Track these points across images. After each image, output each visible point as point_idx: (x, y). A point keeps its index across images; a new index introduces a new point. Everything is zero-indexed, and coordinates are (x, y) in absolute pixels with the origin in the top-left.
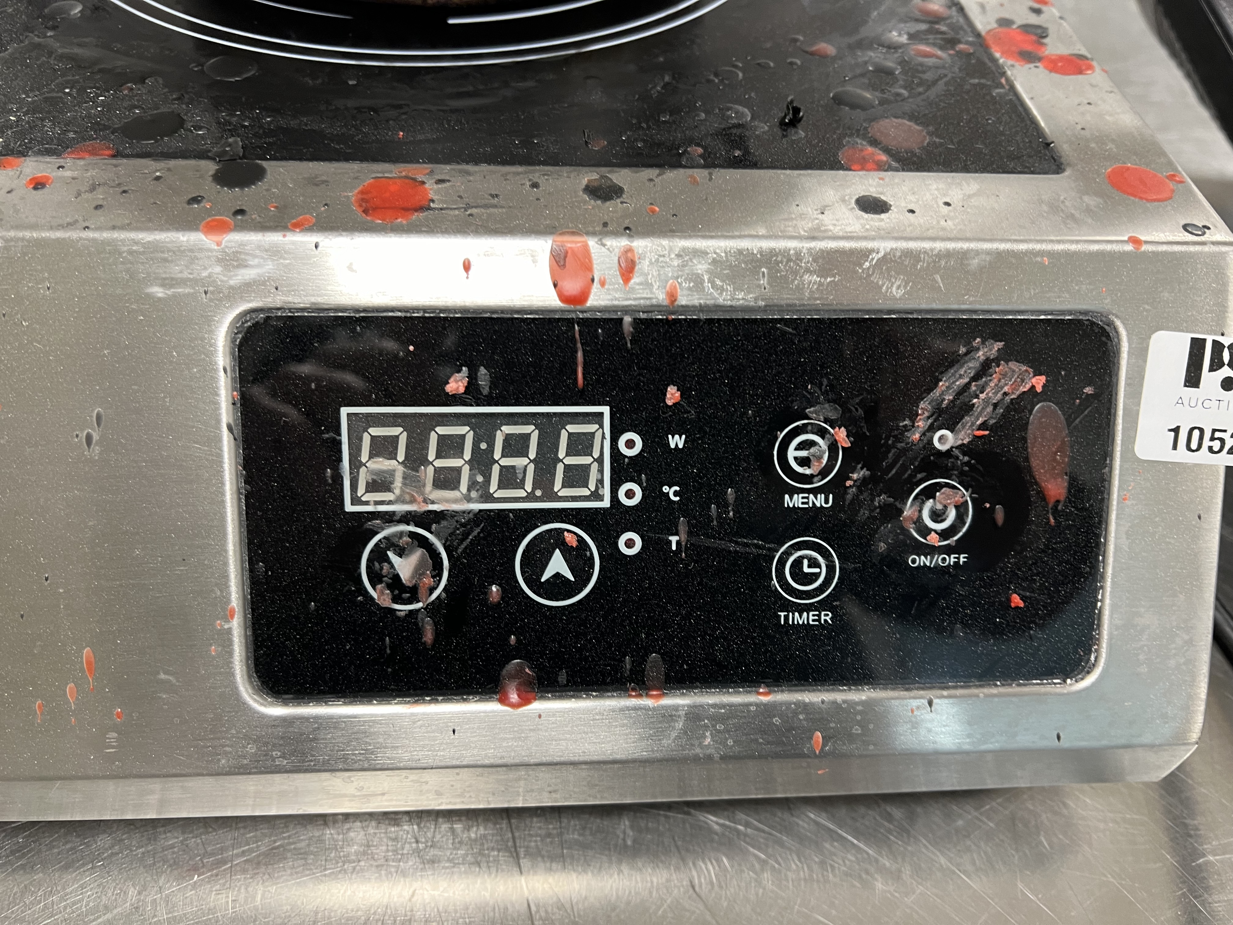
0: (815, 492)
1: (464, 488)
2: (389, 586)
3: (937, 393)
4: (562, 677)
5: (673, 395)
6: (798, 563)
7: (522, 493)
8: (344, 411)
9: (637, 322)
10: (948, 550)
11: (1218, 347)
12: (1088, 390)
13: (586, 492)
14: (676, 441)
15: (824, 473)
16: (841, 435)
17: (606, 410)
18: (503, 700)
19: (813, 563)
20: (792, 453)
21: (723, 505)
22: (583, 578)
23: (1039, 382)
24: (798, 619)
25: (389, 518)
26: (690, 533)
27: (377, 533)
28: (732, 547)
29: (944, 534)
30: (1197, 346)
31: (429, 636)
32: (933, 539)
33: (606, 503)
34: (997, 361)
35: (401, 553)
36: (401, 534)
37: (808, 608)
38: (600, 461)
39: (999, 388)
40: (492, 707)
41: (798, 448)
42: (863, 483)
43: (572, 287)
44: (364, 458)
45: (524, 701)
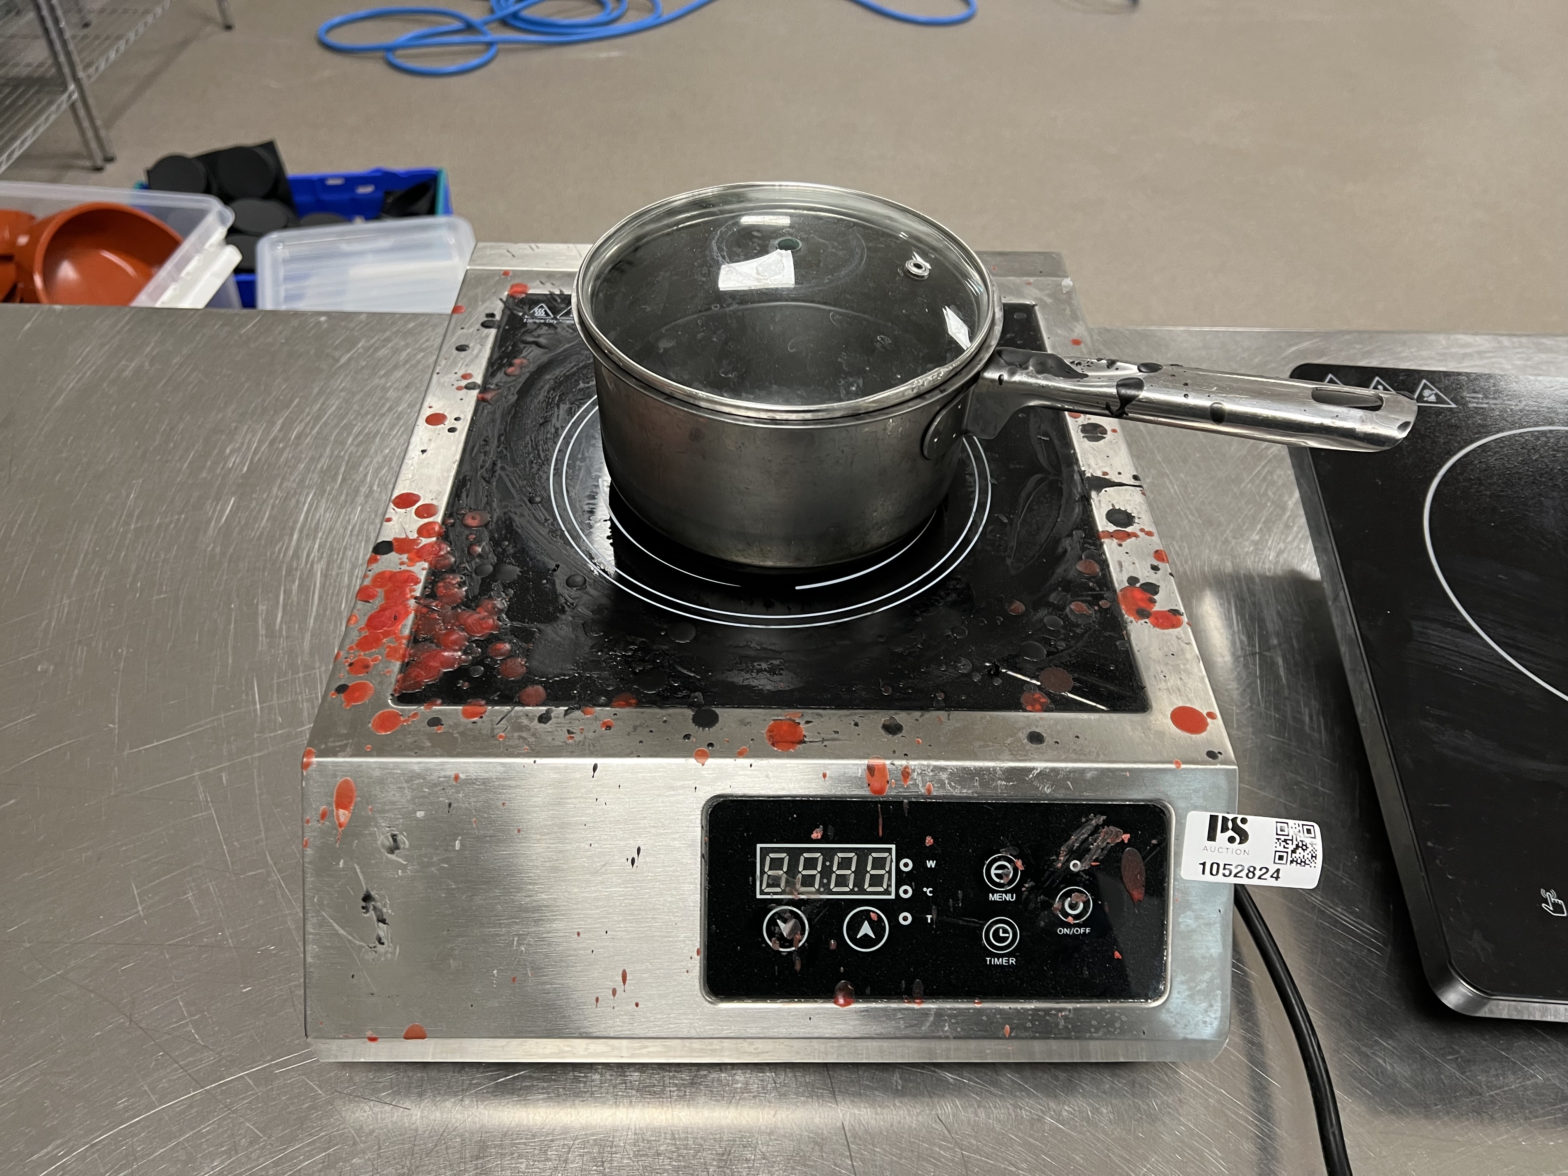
0: (1006, 892)
1: (817, 886)
2: (778, 939)
3: (1070, 842)
4: (868, 991)
5: (929, 841)
6: (997, 930)
7: (847, 889)
8: (759, 846)
9: (910, 803)
10: (1079, 926)
11: (1225, 820)
12: (1154, 842)
13: (881, 889)
14: (931, 864)
15: (1011, 882)
16: (1019, 863)
17: (893, 847)
18: (836, 1002)
19: (1005, 931)
20: (993, 871)
21: (956, 900)
22: (879, 937)
23: (1126, 837)
24: (996, 961)
25: (779, 902)
26: (938, 915)
27: (772, 910)
28: (961, 922)
29: (1076, 917)
30: (1213, 819)
31: (798, 967)
32: (1070, 920)
33: (893, 896)
34: (1103, 826)
35: (785, 921)
36: (785, 911)
37: (1003, 956)
38: (889, 872)
39: (1104, 840)
40: (830, 1005)
41: (997, 869)
42: (1030, 890)
43: (877, 785)
44: (766, 870)
45: (847, 1003)
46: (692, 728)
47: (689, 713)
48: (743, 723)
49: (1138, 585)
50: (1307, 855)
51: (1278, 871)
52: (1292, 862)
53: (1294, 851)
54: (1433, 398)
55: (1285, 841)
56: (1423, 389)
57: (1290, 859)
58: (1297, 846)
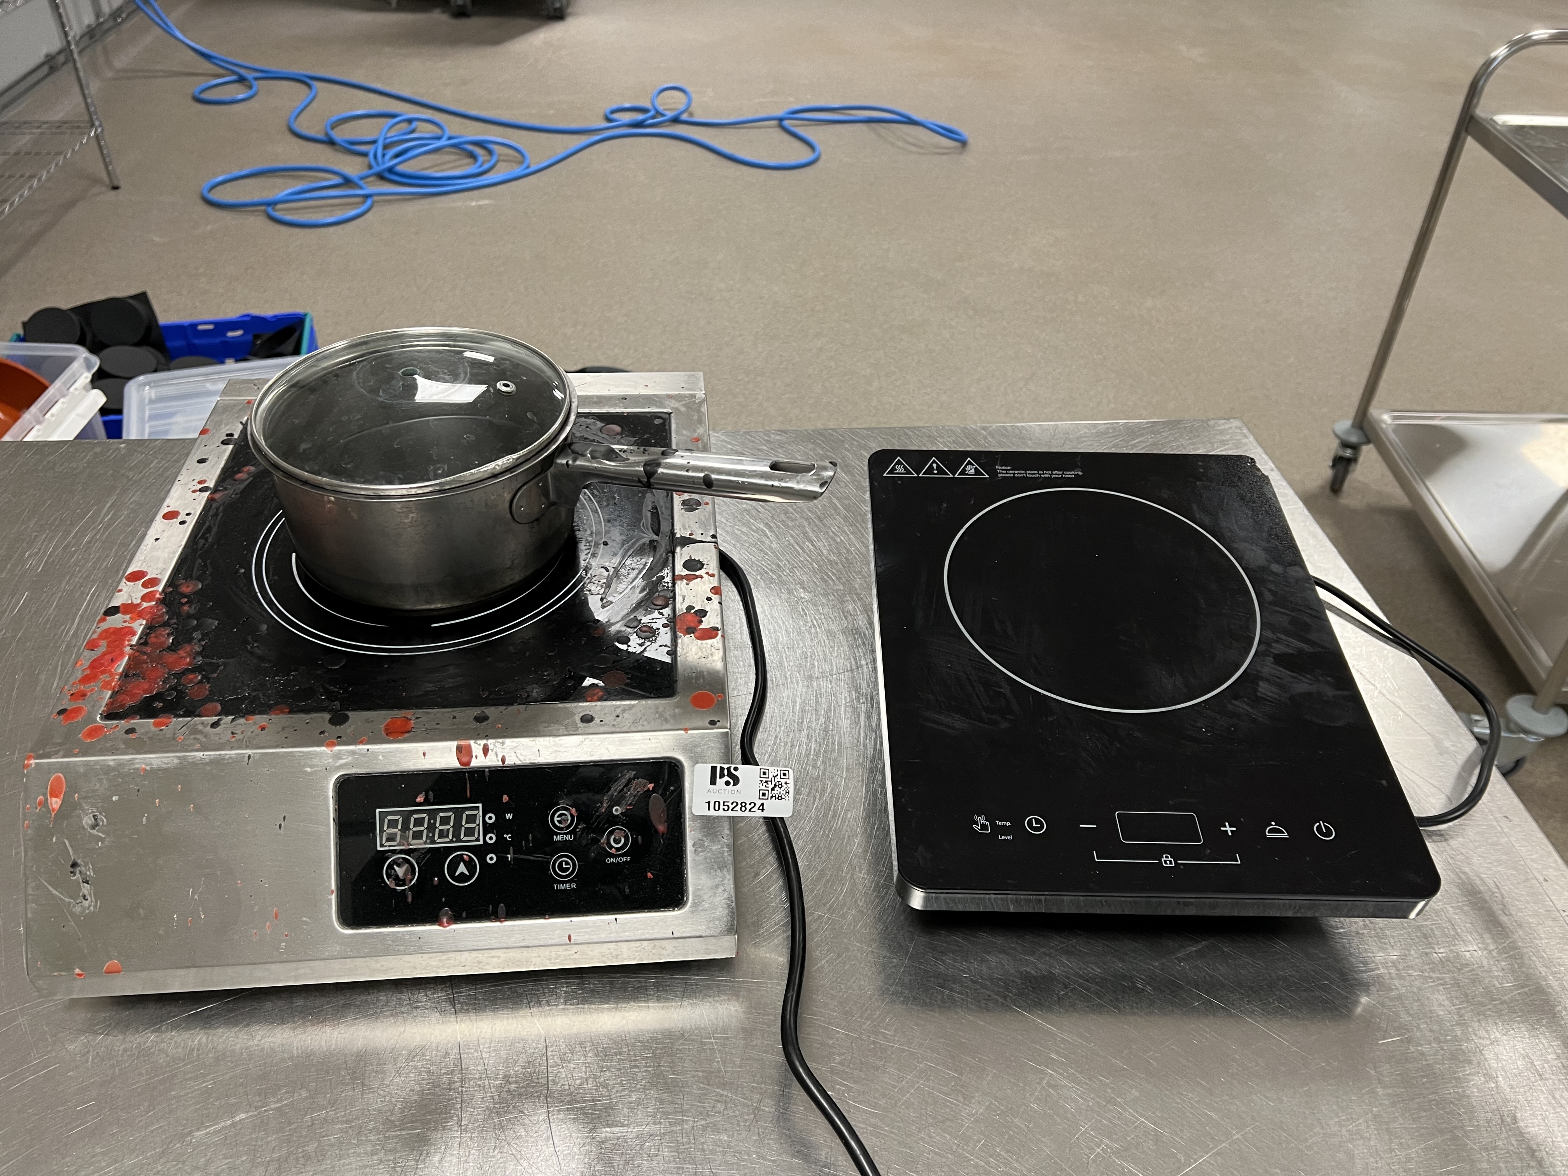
0: (566, 834)
1: (424, 839)
2: (394, 879)
3: (610, 793)
4: (464, 915)
5: (505, 798)
6: (561, 863)
7: (448, 840)
8: (378, 811)
9: (490, 771)
10: (622, 855)
11: (722, 769)
12: (672, 788)
13: (474, 838)
14: (509, 816)
15: (568, 827)
16: (573, 810)
17: (480, 805)
18: (441, 924)
19: (567, 863)
20: (556, 819)
21: (527, 841)
22: (472, 875)
23: (651, 786)
24: (561, 887)
25: (394, 852)
26: (514, 853)
27: (389, 858)
28: (532, 858)
29: (618, 849)
30: (714, 769)
31: (410, 899)
32: (613, 851)
33: (481, 843)
34: (634, 779)
35: (399, 866)
36: (399, 858)
37: (566, 882)
38: (479, 825)
39: (635, 789)
40: (436, 927)
41: (558, 816)
42: (583, 830)
43: (465, 760)
44: (385, 828)
45: (449, 925)
46: (328, 727)
47: (327, 716)
48: (368, 721)
49: (693, 611)
50: (782, 791)
51: (762, 804)
52: (772, 797)
53: (773, 789)
54: (973, 471)
55: (766, 782)
56: (967, 464)
57: (770, 795)
58: (775, 785)
